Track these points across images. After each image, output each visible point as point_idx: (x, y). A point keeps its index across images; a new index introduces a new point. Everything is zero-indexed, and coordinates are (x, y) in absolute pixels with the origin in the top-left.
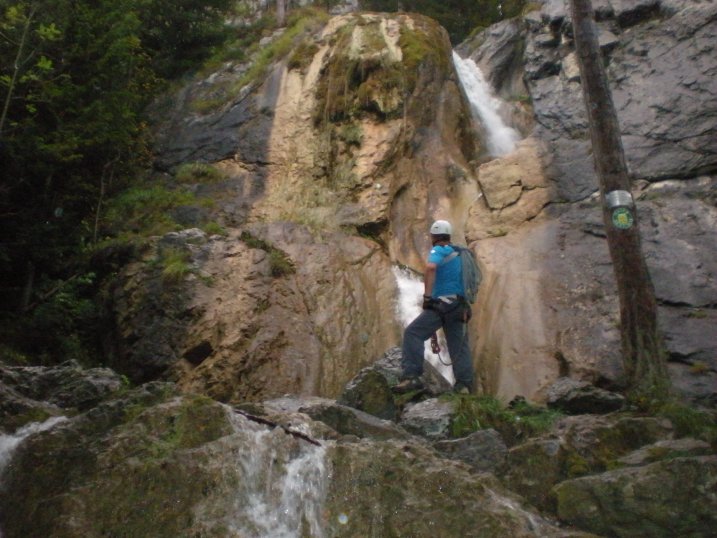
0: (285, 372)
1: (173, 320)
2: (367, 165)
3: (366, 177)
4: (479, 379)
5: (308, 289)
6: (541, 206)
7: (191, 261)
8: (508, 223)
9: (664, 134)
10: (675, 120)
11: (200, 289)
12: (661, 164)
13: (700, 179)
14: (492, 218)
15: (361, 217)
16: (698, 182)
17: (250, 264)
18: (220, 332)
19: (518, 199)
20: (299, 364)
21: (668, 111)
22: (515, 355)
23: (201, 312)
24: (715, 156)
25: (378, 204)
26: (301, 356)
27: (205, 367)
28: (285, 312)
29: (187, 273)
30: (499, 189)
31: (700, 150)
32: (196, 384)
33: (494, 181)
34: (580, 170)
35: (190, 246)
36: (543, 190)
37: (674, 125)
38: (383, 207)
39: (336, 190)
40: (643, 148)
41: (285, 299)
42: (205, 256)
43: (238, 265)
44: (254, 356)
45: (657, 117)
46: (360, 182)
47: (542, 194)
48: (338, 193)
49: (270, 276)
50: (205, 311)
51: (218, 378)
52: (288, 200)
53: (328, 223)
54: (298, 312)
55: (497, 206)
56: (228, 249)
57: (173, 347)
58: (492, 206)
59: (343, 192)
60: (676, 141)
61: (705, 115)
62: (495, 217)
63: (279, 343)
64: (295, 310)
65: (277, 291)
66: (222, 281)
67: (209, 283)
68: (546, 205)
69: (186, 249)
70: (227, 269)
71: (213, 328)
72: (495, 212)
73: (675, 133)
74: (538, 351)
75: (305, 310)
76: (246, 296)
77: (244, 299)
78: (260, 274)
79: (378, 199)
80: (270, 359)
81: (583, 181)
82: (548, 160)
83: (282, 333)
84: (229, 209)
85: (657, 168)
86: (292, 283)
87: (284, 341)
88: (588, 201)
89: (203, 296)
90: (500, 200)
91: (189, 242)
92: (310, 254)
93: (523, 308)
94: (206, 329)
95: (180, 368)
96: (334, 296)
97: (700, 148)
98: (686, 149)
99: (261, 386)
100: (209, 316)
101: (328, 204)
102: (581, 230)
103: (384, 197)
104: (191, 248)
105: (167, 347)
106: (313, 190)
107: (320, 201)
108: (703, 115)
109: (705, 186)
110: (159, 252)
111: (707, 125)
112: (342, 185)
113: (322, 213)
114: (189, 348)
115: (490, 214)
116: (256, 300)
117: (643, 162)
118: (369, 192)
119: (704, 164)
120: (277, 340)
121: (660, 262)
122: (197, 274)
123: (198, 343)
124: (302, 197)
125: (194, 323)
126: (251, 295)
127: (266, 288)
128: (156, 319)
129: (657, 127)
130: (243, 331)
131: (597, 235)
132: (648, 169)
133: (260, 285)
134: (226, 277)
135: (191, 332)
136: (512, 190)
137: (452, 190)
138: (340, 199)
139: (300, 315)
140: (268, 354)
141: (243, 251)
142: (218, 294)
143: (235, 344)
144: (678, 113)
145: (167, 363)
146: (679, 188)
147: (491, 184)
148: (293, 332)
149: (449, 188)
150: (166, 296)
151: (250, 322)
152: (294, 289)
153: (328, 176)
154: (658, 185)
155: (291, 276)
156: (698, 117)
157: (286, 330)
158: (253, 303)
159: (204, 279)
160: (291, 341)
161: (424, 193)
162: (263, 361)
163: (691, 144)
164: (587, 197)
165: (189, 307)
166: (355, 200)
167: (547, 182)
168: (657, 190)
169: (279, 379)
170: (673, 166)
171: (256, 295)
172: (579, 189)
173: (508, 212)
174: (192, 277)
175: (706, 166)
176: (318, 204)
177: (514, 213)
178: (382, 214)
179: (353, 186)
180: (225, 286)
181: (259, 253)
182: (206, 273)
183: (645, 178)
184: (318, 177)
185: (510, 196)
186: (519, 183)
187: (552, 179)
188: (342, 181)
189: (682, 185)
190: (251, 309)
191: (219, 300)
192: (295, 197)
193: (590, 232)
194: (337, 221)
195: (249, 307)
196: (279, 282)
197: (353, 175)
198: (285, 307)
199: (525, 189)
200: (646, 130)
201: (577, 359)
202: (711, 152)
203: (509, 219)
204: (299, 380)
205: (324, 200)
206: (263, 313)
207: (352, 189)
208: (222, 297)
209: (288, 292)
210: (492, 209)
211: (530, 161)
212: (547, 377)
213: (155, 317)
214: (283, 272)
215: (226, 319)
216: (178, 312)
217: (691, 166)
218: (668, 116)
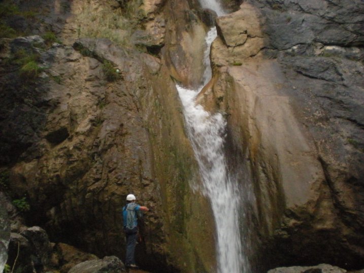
0: (130, 155)
1: (32, 107)
2: (151, 5)
3: (150, 13)
4: (260, 168)
5: (134, 92)
6: (259, 49)
7: (42, 63)
8: (238, 56)
9: (333, 18)
10: (340, 11)
11: (53, 85)
12: (332, 35)
13: (353, 48)
14: (228, 52)
15: (149, 41)
16: (352, 50)
17: (87, 69)
18: (73, 120)
19: (245, 42)
20: (139, 150)
21: (335, 5)
22: (291, 155)
23: (57, 104)
24: (363, 37)
25: (159, 33)
26: (139, 143)
27: (65, 148)
28: (122, 109)
29: (40, 71)
30: (233, 34)
31: (355, 32)
32: (59, 161)
33: (229, 28)
34: (284, 30)
35: (38, 50)
36: (260, 39)
37: (339, 14)
38: (162, 36)
39: (130, 19)
40: (321, 23)
41: (120, 99)
42: (51, 59)
43: (79, 69)
44: (105, 142)
45: (328, 7)
46: (147, 16)
47: (260, 42)
48: (131, 21)
49: (105, 80)
50: (59, 103)
51: (78, 157)
52: (93, 21)
53: (127, 41)
54: (131, 110)
55: (231, 45)
56: (68, 55)
57: (34, 129)
58: (228, 44)
59: (135, 21)
60: (340, 24)
61: (358, 12)
62: (231, 52)
63: (120, 132)
64: (128, 108)
65: (112, 92)
66: (69, 81)
67: (59, 80)
68: (262, 49)
69: (35, 52)
70: (71, 71)
71: (68, 117)
72: (230, 49)
73: (340, 18)
74: (306, 154)
75: (136, 109)
76: (89, 94)
77: (88, 96)
78: (97, 78)
79: (159, 29)
80: (115, 144)
81: (286, 38)
82: (263, 20)
83: (122, 125)
84: (48, 21)
85: (329, 37)
86: (123, 87)
87: (124, 131)
88: (290, 51)
89: (55, 91)
90: (234, 42)
91: (35, 46)
92: (131, 66)
93: (285, 122)
94: (63, 117)
95: (43, 146)
96: (149, 99)
97: (355, 31)
98: (346, 29)
99: (115, 166)
100: (64, 107)
101: (124, 28)
102: (295, 70)
103: (163, 29)
104: (38, 51)
105: (29, 129)
106: (112, 16)
107: (118, 24)
108: (356, 11)
109: (357, 54)
110: (12, 51)
111: (359, 18)
112: (134, 16)
113: (121, 34)
114: (50, 131)
115: (227, 50)
116: (96, 97)
117: (321, 32)
118: (152, 24)
119: (357, 40)
120: (119, 131)
121: (354, 100)
122: (48, 73)
123: (58, 128)
124: (104, 19)
125: (51, 112)
126: (93, 93)
127: (102, 89)
128: (16, 105)
129: (328, 13)
130: (91, 121)
131: (306, 75)
132: (324, 37)
133: (98, 86)
134: (71, 77)
135: (50, 119)
136: (241, 36)
137: (189, 27)
138: (133, 26)
139: (132, 112)
140: (113, 140)
141: (80, 58)
142: (67, 91)
143: (87, 130)
144: (341, 7)
145: (31, 141)
146: (341, 52)
147: (228, 30)
148: (130, 124)
149: (186, 26)
150: (25, 88)
151: (95, 114)
152: (126, 92)
153: (122, 8)
154: (329, 48)
155: (121, 82)
156: (354, 12)
157: (125, 123)
158: (95, 100)
159: (54, 77)
160: (129, 132)
161: (174, 27)
162: (111, 146)
163: (350, 27)
164: (290, 48)
165: (47, 99)
166: (144, 28)
167: (263, 34)
168: (328, 50)
169: (127, 161)
170: (338, 38)
171: (97, 94)
172: (284, 42)
173: (238, 50)
174: (44, 75)
175: (359, 42)
176: (117, 27)
177: (243, 51)
178: (162, 40)
179: (142, 18)
180: (71, 84)
181: (94, 62)
182: (55, 72)
183: (322, 42)
184: (115, 8)
185: (240, 40)
186: (246, 32)
187: (266, 33)
188: (134, 13)
189: (343, 50)
190: (94, 104)
191: (69, 94)
192: (98, 19)
193: (300, 73)
194: (132, 41)
195: (93, 102)
196: (113, 86)
197: (142, 10)
198: (121, 105)
199: (249, 36)
200: (322, 13)
201: (333, 162)
202: (361, 35)
203: (239, 54)
204: (140, 162)
205: (121, 25)
206: (104, 108)
207: (141, 20)
208: (71, 93)
209: (122, 94)
210: (228, 47)
211: (252, 19)
212: (317, 174)
213: (15, 103)
214: (115, 78)
215: (77, 111)
216: (36, 102)
217: (350, 40)
218: (335, 8)
